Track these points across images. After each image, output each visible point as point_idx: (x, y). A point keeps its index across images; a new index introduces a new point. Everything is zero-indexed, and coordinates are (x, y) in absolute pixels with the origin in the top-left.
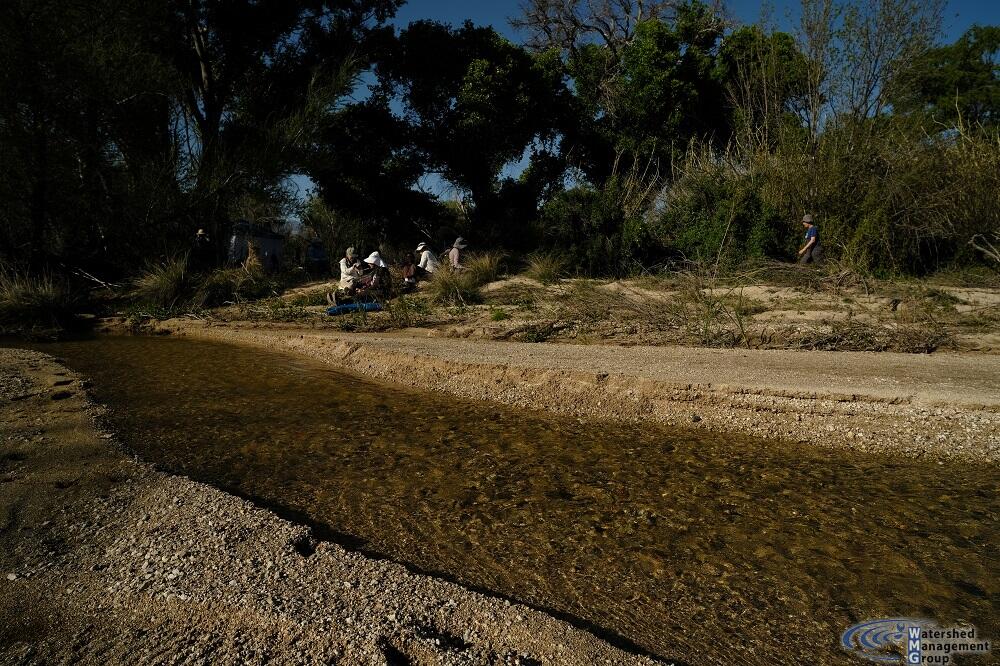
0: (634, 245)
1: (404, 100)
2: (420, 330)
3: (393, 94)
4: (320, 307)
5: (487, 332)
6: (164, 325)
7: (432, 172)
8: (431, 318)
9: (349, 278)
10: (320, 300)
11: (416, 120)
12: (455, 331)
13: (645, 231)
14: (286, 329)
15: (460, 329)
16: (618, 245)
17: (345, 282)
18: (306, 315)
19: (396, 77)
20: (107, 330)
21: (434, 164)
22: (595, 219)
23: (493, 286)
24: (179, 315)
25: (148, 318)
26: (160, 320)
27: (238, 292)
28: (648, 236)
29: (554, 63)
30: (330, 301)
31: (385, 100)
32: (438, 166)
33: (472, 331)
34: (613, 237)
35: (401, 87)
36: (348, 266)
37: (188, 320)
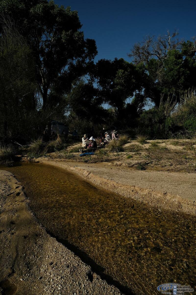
0: (169, 127)
1: (98, 83)
2: (106, 163)
3: (94, 81)
4: (78, 153)
5: (126, 164)
6: (37, 160)
7: (105, 103)
8: (109, 158)
9: (85, 143)
10: (77, 150)
11: (101, 88)
12: (117, 164)
13: (173, 122)
14: (69, 161)
15: (119, 163)
16: (164, 127)
17: (84, 144)
18: (74, 156)
19: (95, 77)
20: (24, 161)
21: (106, 101)
22: (157, 119)
23: (127, 145)
24: (41, 156)
25: (33, 158)
26: (36, 158)
27: (55, 148)
28: (174, 124)
29: (142, 67)
30: (80, 151)
31: (92, 83)
32: (108, 101)
33: (122, 164)
34: (163, 124)
35: (96, 79)
36: (85, 139)
37: (43, 158)
